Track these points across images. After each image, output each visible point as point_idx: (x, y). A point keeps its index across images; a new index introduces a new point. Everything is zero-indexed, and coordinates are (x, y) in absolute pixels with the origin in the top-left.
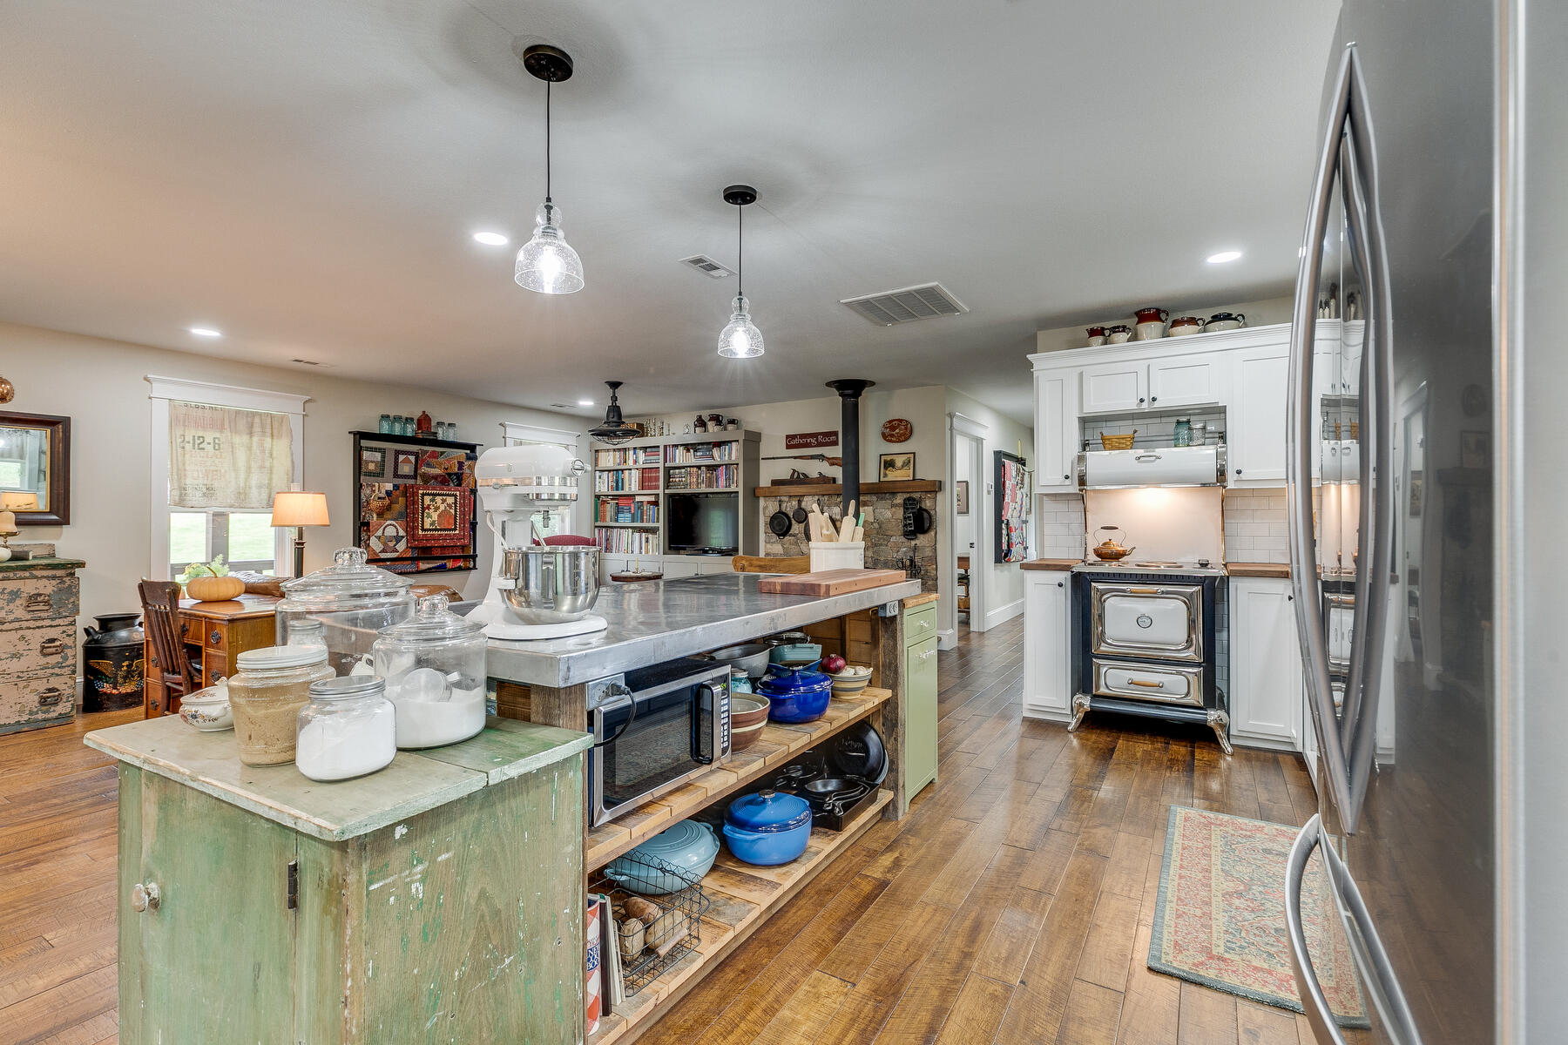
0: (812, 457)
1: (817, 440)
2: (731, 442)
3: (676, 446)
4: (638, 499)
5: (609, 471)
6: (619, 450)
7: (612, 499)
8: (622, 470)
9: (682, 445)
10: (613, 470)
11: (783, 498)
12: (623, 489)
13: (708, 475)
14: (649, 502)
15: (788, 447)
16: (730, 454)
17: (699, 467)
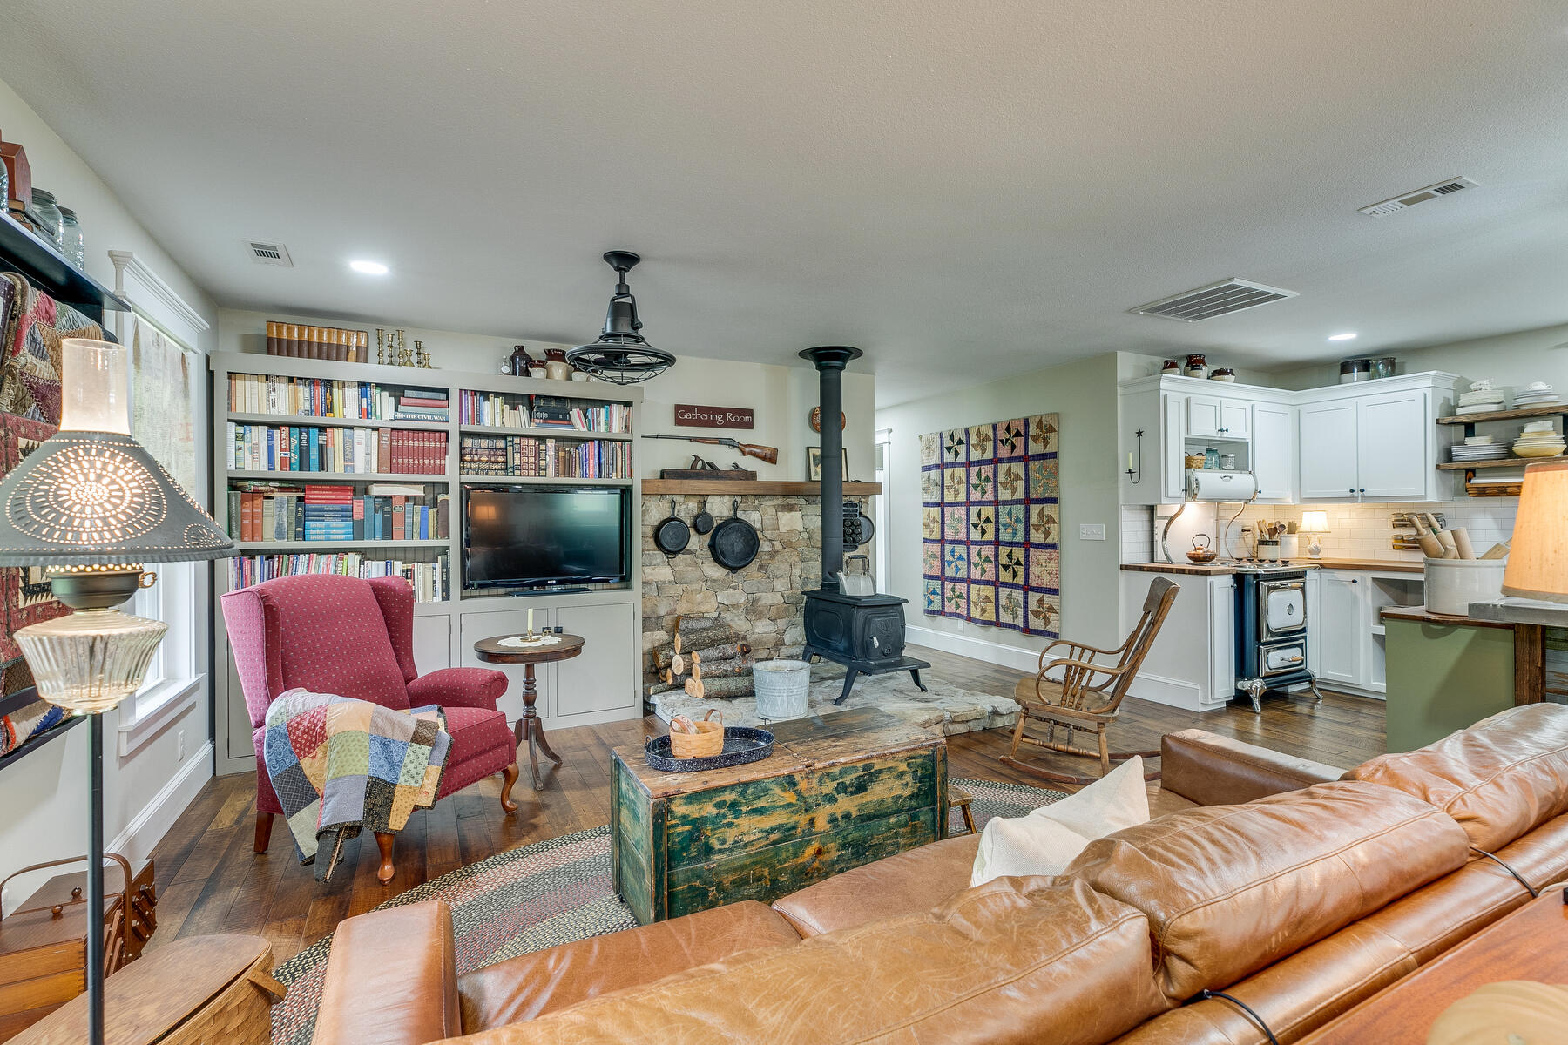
0: (720, 441)
1: (725, 418)
2: (609, 403)
3: (486, 395)
4: (376, 490)
5: (273, 426)
6: (310, 382)
7: (281, 489)
8: (322, 429)
9: (497, 394)
10: (291, 425)
11: (677, 498)
12: (322, 467)
13: (562, 454)
14: (407, 499)
15: (679, 422)
16: (608, 423)
17: (542, 439)
